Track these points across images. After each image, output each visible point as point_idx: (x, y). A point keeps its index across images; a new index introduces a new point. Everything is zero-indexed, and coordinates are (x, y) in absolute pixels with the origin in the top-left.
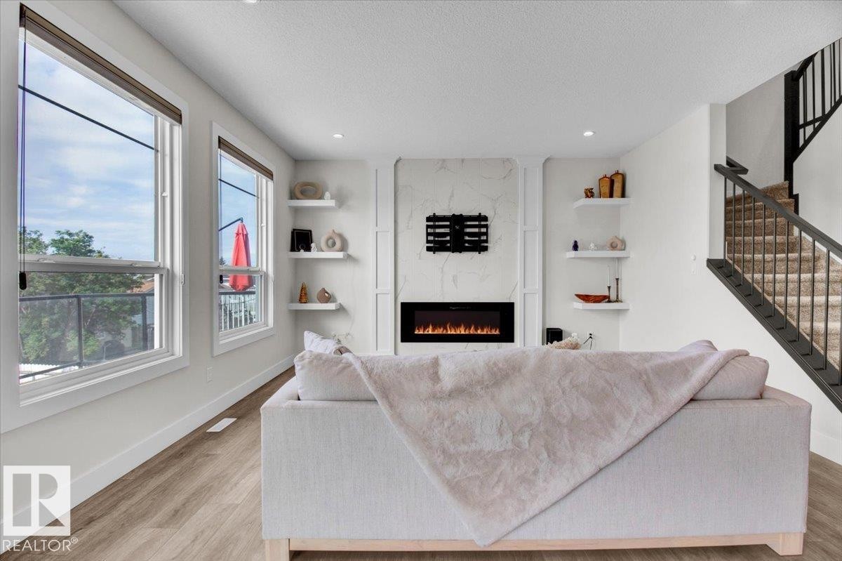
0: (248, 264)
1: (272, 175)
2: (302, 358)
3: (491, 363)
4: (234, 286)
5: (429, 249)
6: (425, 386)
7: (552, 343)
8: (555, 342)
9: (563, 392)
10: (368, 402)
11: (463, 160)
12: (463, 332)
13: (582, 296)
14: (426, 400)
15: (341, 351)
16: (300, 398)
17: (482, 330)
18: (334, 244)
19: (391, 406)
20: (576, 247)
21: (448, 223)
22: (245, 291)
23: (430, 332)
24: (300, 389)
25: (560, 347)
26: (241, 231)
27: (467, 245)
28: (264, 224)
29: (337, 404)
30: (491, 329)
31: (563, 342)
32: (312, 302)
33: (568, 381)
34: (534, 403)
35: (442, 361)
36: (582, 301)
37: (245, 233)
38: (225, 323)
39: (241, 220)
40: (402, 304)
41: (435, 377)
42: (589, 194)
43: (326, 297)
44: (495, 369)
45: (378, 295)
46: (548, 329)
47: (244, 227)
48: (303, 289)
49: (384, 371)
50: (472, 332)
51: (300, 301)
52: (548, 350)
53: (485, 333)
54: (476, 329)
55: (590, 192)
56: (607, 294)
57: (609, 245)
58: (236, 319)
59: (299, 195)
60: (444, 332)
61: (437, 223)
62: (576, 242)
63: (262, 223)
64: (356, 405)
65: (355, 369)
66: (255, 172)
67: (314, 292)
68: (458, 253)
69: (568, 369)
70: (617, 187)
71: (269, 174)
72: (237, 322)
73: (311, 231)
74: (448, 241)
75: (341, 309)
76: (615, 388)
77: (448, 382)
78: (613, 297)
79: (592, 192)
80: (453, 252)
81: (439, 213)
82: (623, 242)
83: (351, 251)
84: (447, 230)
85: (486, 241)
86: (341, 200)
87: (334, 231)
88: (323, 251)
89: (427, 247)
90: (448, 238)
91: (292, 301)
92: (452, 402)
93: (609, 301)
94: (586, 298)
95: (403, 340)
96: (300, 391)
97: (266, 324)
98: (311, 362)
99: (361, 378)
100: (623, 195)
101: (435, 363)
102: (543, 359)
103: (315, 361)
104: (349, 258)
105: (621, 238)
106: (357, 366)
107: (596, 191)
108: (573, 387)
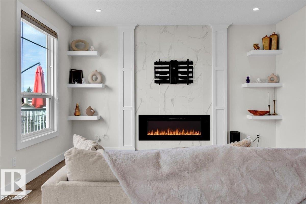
0: (43, 91)
1: (57, 35)
2: (70, 153)
3: (194, 156)
4: (34, 105)
5: (156, 82)
6: (150, 172)
7: (234, 142)
8: (236, 142)
9: (242, 176)
10: (114, 182)
11: (177, 26)
12: (177, 134)
13: (252, 111)
14: (151, 180)
15: (96, 148)
16: (69, 179)
17: (189, 132)
18: (96, 79)
19: (128, 185)
20: (248, 81)
21: (168, 66)
22: (41, 108)
23: (157, 134)
24: (69, 173)
25: (239, 145)
26: (39, 71)
27: (180, 79)
28: (52, 66)
29: (92, 184)
30: (194, 132)
31: (241, 142)
32: (83, 115)
33: (244, 168)
34: (222, 182)
35: (162, 155)
36: (252, 114)
37: (42, 72)
38: (29, 128)
39: (39, 64)
40: (140, 116)
41: (157, 165)
42: (256, 47)
43: (91, 112)
44: (197, 160)
45: (124, 111)
46: (231, 132)
47: (41, 68)
48: (77, 107)
49: (123, 161)
50: (182, 134)
51: (75, 115)
52: (231, 147)
53: (191, 134)
54: (185, 132)
55: (257, 46)
56: (268, 110)
57: (269, 79)
58: (36, 126)
59: (74, 48)
60: (166, 134)
61: (161, 66)
62: (248, 77)
63: (50, 65)
64: (105, 184)
65: (105, 160)
66: (45, 33)
67: (84, 109)
68: (174, 84)
69: (245, 159)
70: (274, 42)
71: (55, 35)
72: (37, 127)
73: (82, 71)
74: (167, 77)
75: (101, 120)
76: (276, 173)
77: (165, 169)
78: (272, 112)
79: (258, 46)
80: (171, 84)
81: (163, 59)
82: (278, 77)
83: (108, 83)
84: (167, 70)
85: (192, 77)
86: (101, 51)
87: (96, 70)
88: (89, 83)
89: (155, 81)
90: (168, 75)
91: (70, 115)
92: (168, 182)
93: (270, 115)
94: (255, 113)
95: (140, 139)
96: (68, 175)
97: (53, 129)
98: (75, 156)
99: (108, 166)
100: (278, 48)
101: (158, 155)
102: (228, 153)
103: (78, 155)
104: (106, 87)
105: (276, 75)
106: (106, 158)
107: (260, 46)
108: (248, 172)
